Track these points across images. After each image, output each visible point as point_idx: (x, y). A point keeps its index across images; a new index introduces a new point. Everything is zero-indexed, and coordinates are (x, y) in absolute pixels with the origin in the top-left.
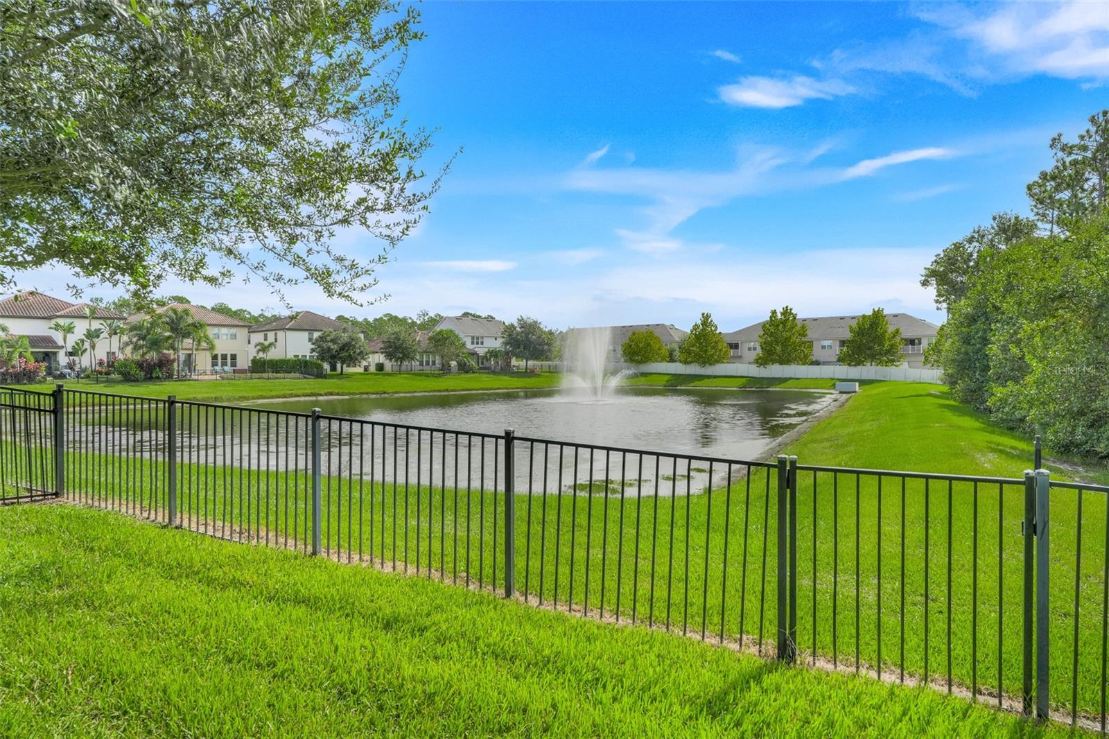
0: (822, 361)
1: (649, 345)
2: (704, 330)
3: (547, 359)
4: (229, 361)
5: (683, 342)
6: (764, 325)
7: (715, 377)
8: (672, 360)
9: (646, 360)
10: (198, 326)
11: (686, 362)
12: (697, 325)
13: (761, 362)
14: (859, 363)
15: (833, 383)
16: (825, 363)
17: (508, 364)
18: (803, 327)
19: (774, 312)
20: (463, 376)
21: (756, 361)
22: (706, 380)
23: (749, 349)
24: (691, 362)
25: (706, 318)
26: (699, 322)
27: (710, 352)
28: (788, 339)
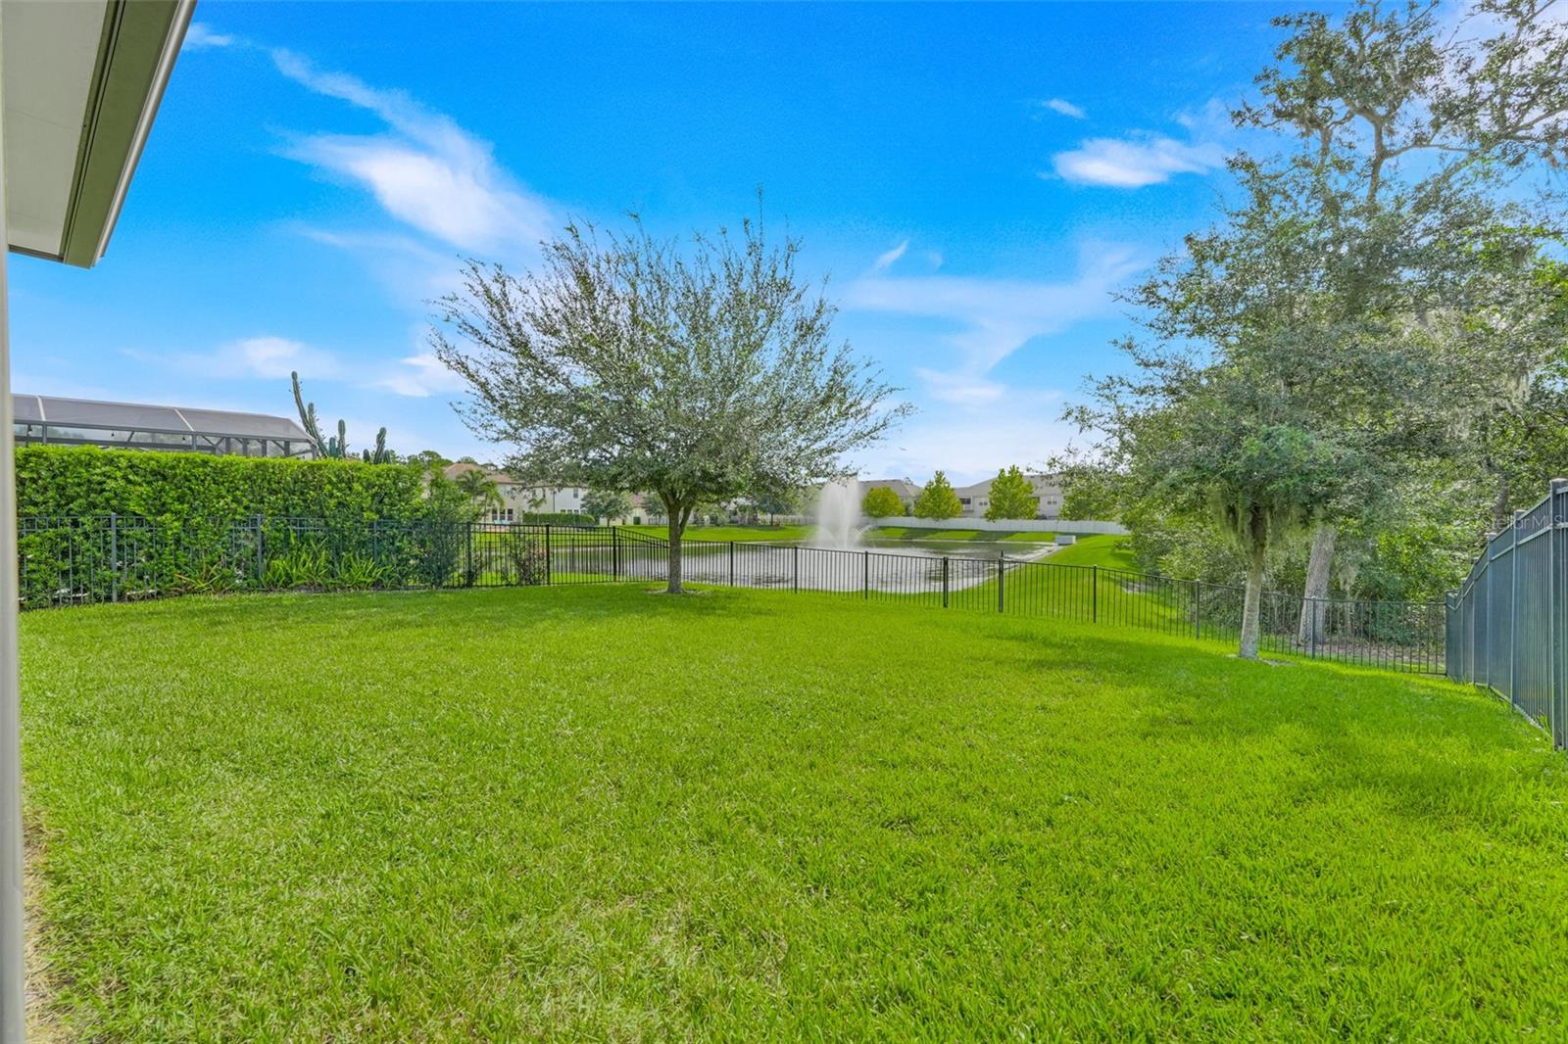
0: (1047, 515)
1: (886, 500)
2: (938, 486)
3: (791, 513)
4: (506, 515)
5: (919, 497)
6: (993, 483)
7: (948, 530)
8: (908, 515)
9: (883, 514)
10: (491, 485)
11: (921, 517)
12: (931, 483)
13: (991, 516)
14: (1079, 518)
15: (1052, 536)
16: (1051, 518)
17: (755, 519)
18: (1029, 485)
19: (1003, 471)
20: (715, 529)
21: (986, 516)
22: (939, 534)
23: (981, 504)
24: (926, 517)
25: (939, 475)
26: (933, 480)
27: (943, 507)
28: (1015, 495)
